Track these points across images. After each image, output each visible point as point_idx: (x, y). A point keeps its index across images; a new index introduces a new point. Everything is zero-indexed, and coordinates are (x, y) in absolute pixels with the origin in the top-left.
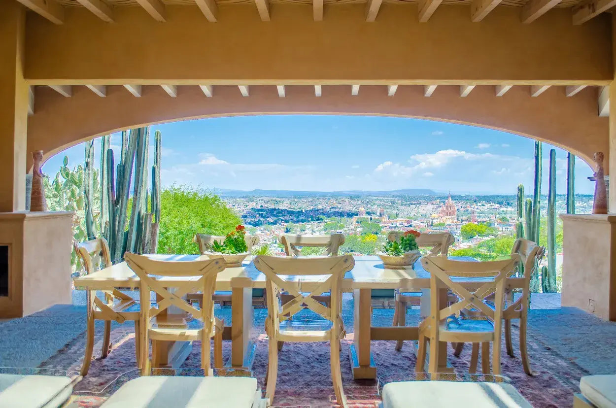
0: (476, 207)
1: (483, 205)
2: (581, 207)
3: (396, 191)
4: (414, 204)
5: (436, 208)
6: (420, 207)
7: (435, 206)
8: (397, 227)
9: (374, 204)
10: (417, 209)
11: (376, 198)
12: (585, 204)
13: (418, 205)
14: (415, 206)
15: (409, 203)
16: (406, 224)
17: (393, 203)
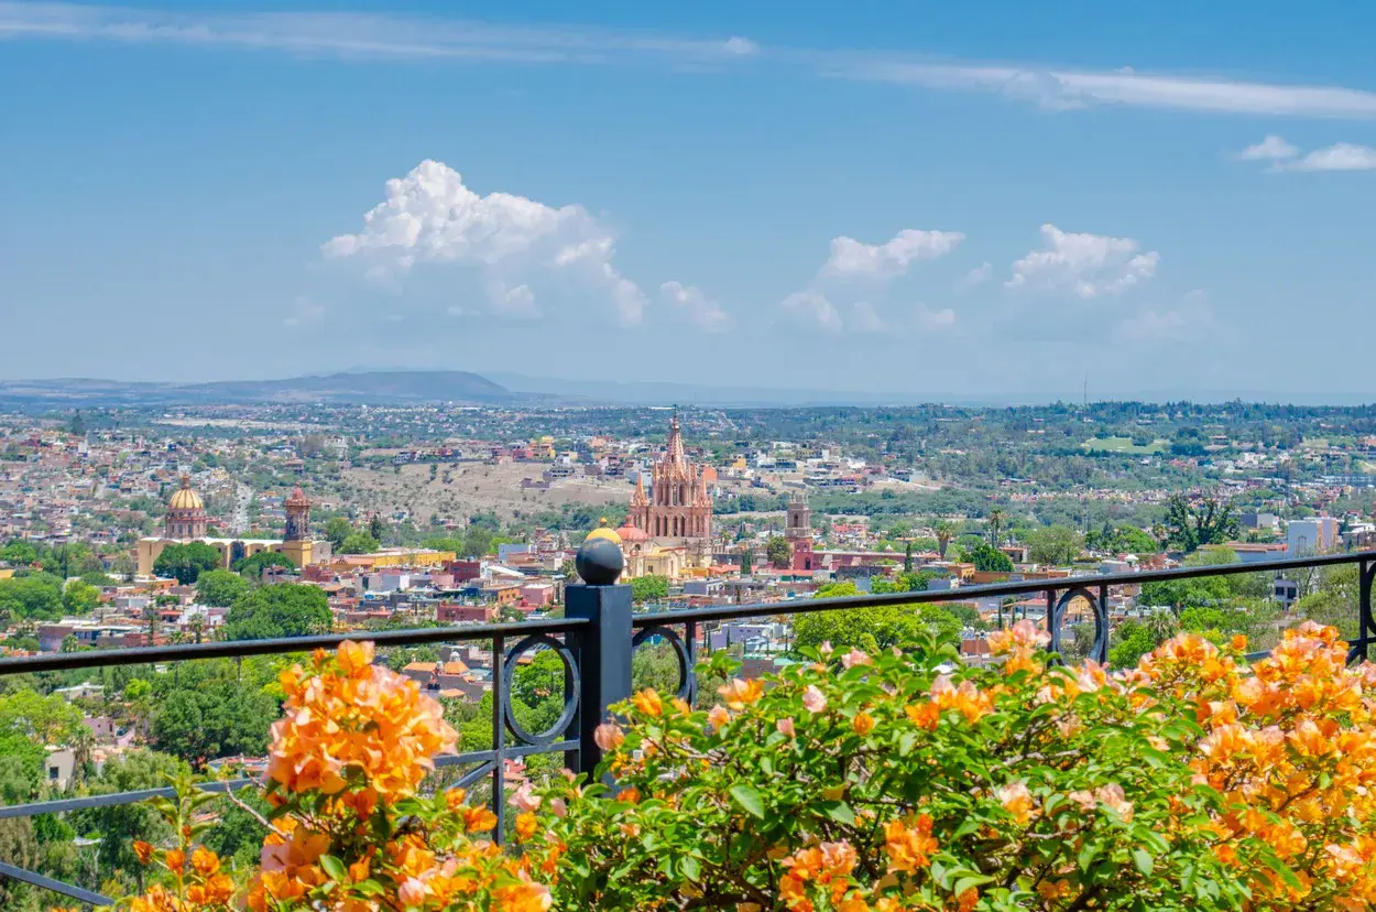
0: (749, 474)
1: (784, 464)
2: (1268, 474)
3: (298, 383)
4: (424, 459)
5: (538, 478)
6: (454, 475)
7: (536, 472)
8: (405, 599)
9: (211, 461)
10: (438, 485)
11: (202, 423)
12: (1284, 456)
13: (442, 467)
14: (427, 467)
15: (394, 452)
16: (448, 582)
17: (310, 450)
